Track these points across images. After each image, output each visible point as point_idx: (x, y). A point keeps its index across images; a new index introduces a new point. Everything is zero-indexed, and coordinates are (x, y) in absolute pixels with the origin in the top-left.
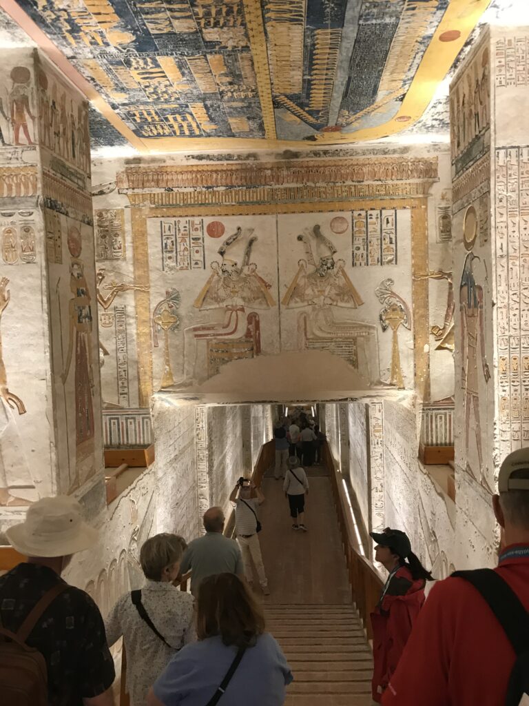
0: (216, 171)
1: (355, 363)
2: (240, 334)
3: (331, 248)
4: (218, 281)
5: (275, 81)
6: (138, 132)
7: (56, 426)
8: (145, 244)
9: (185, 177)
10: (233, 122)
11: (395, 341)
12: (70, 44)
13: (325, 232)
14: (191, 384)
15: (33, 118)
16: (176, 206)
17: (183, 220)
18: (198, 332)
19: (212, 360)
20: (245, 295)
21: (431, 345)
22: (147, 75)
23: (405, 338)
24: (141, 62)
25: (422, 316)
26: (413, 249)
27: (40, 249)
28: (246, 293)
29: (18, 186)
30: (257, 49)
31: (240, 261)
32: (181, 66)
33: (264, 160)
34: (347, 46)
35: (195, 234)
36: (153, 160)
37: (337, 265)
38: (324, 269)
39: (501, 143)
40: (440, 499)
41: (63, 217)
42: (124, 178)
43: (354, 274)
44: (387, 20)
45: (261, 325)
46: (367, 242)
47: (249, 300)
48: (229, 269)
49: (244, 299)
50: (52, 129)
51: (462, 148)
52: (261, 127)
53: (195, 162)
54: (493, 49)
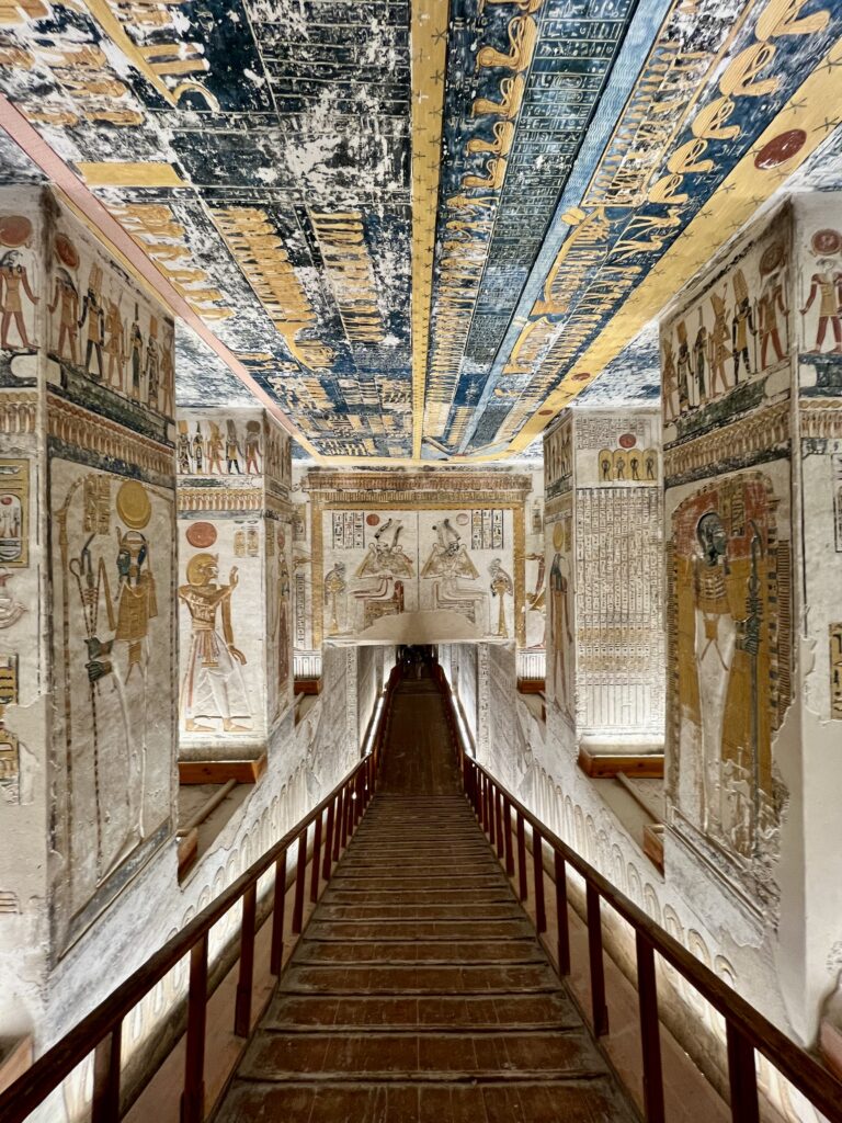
0: (375, 479)
1: (473, 619)
2: (389, 596)
3: (456, 535)
4: (374, 557)
5: (426, 430)
6: (321, 453)
7: (268, 673)
8: (321, 529)
9: (351, 481)
10: (392, 450)
11: (502, 604)
12: (289, 407)
13: (453, 524)
14: (351, 633)
15: (261, 456)
16: (345, 502)
17: (349, 513)
18: (359, 595)
19: (368, 616)
20: (393, 567)
21: (526, 607)
22: (337, 423)
23: (509, 601)
24: (336, 418)
25: (521, 586)
26: (515, 538)
27: (262, 547)
28: (394, 567)
29: (248, 502)
30: (417, 414)
31: (390, 544)
32: (362, 420)
33: (409, 472)
34: (478, 415)
35: (357, 523)
36: (329, 469)
37: (461, 548)
38: (450, 551)
39: (580, 486)
40: (533, 720)
41: (275, 522)
42: (307, 481)
43: (473, 555)
44: (506, 404)
45: (406, 590)
46: (482, 532)
47: (396, 572)
48: (383, 549)
49: (392, 570)
50: (272, 461)
51: (552, 480)
52: (411, 453)
53: (360, 471)
54: (574, 425)
